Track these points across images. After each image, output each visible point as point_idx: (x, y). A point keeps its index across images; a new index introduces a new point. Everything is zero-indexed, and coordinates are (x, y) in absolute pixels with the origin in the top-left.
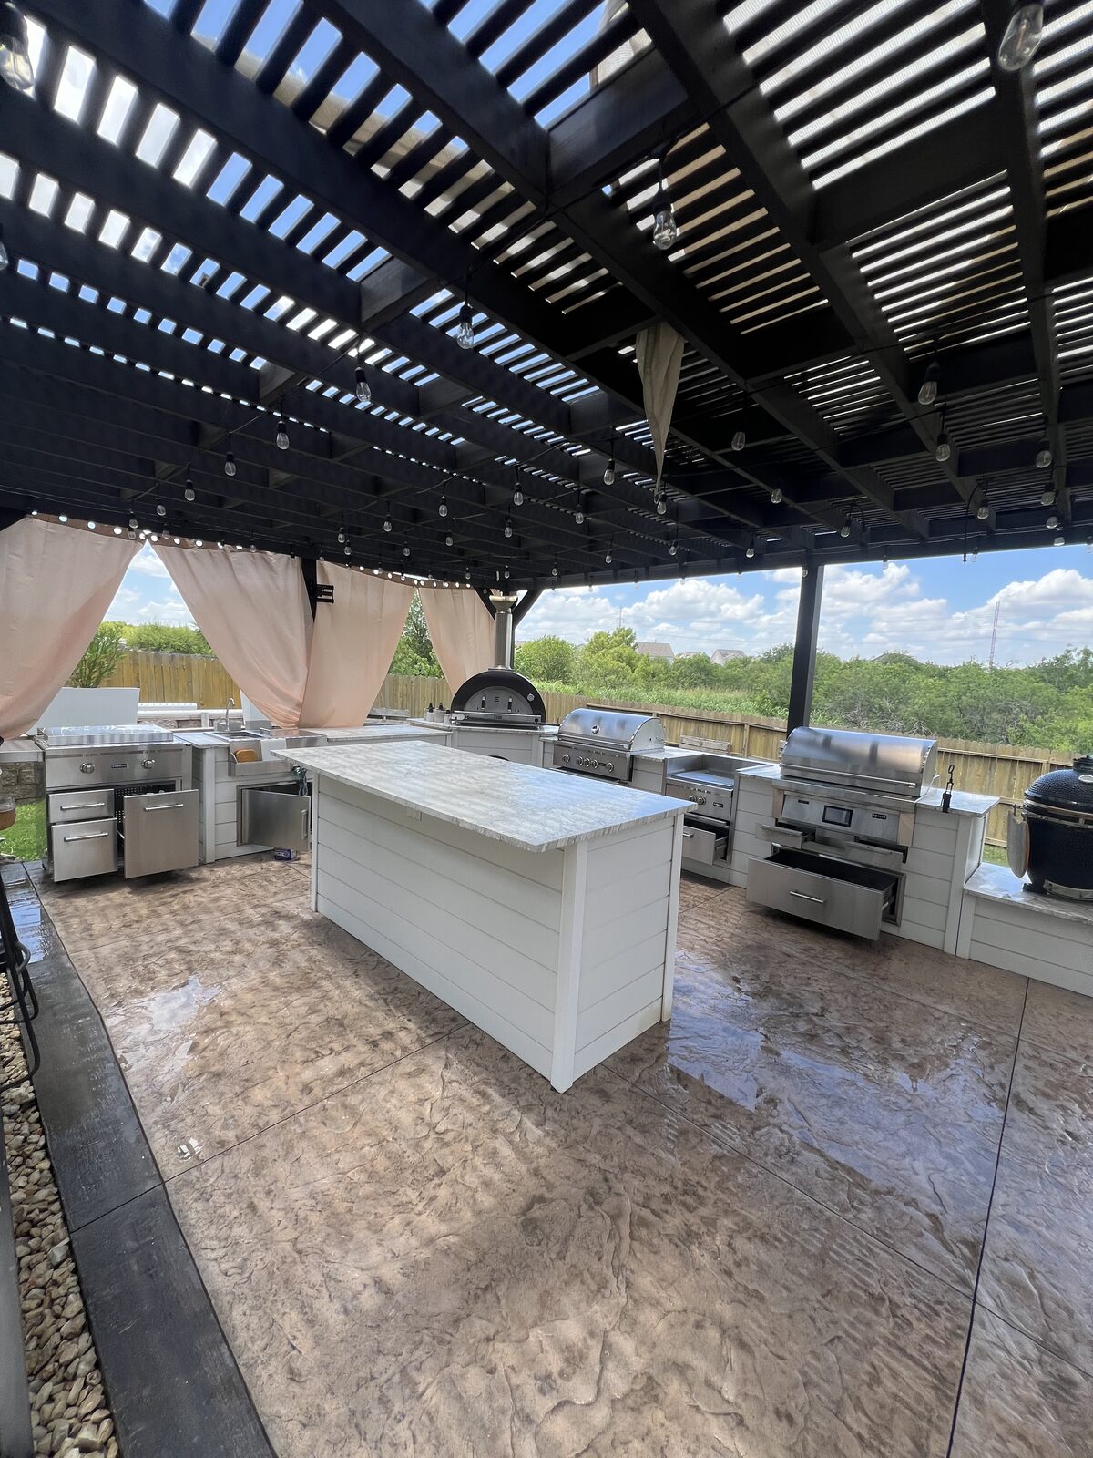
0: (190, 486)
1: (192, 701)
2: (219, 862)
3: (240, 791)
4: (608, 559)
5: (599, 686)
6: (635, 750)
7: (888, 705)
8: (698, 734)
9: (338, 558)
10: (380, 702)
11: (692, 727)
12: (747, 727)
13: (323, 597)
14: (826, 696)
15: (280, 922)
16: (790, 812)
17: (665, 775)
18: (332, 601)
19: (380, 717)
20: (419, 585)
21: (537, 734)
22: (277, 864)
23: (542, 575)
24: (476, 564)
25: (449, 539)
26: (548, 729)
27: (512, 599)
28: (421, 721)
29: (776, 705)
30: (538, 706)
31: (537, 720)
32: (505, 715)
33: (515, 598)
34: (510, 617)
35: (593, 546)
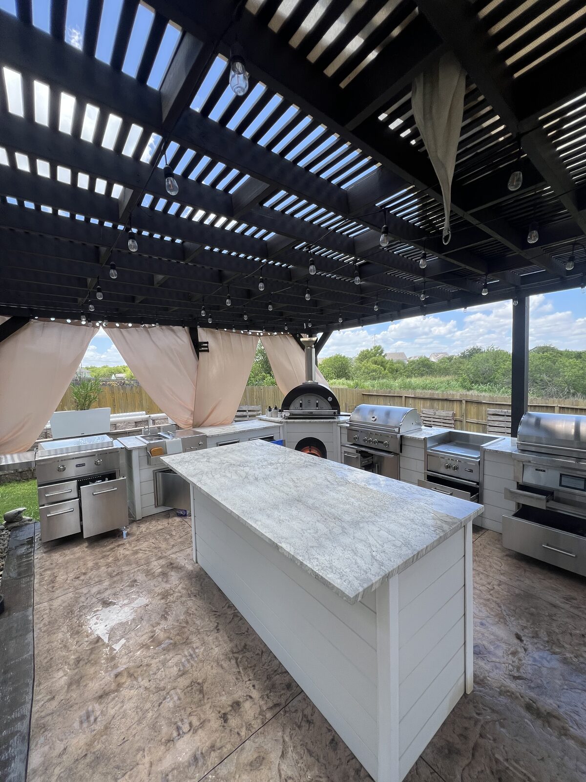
0: (99, 290)
1: (143, 411)
2: (145, 519)
3: (155, 473)
4: (376, 308)
5: (366, 380)
6: (403, 432)
7: (545, 378)
8: (432, 407)
9: (205, 325)
10: (244, 402)
11: (428, 403)
12: (464, 402)
13: (202, 349)
14: (504, 375)
15: (173, 573)
16: (530, 478)
17: (426, 448)
18: (208, 351)
19: (245, 411)
20: (260, 336)
21: (334, 422)
22: (178, 519)
23: (332, 323)
24: (291, 320)
25: (270, 306)
26: (342, 419)
27: (314, 339)
28: (264, 417)
29: (473, 382)
30: (335, 404)
31: (335, 413)
32: (315, 411)
33: (316, 338)
34: (314, 350)
35: (363, 301)
